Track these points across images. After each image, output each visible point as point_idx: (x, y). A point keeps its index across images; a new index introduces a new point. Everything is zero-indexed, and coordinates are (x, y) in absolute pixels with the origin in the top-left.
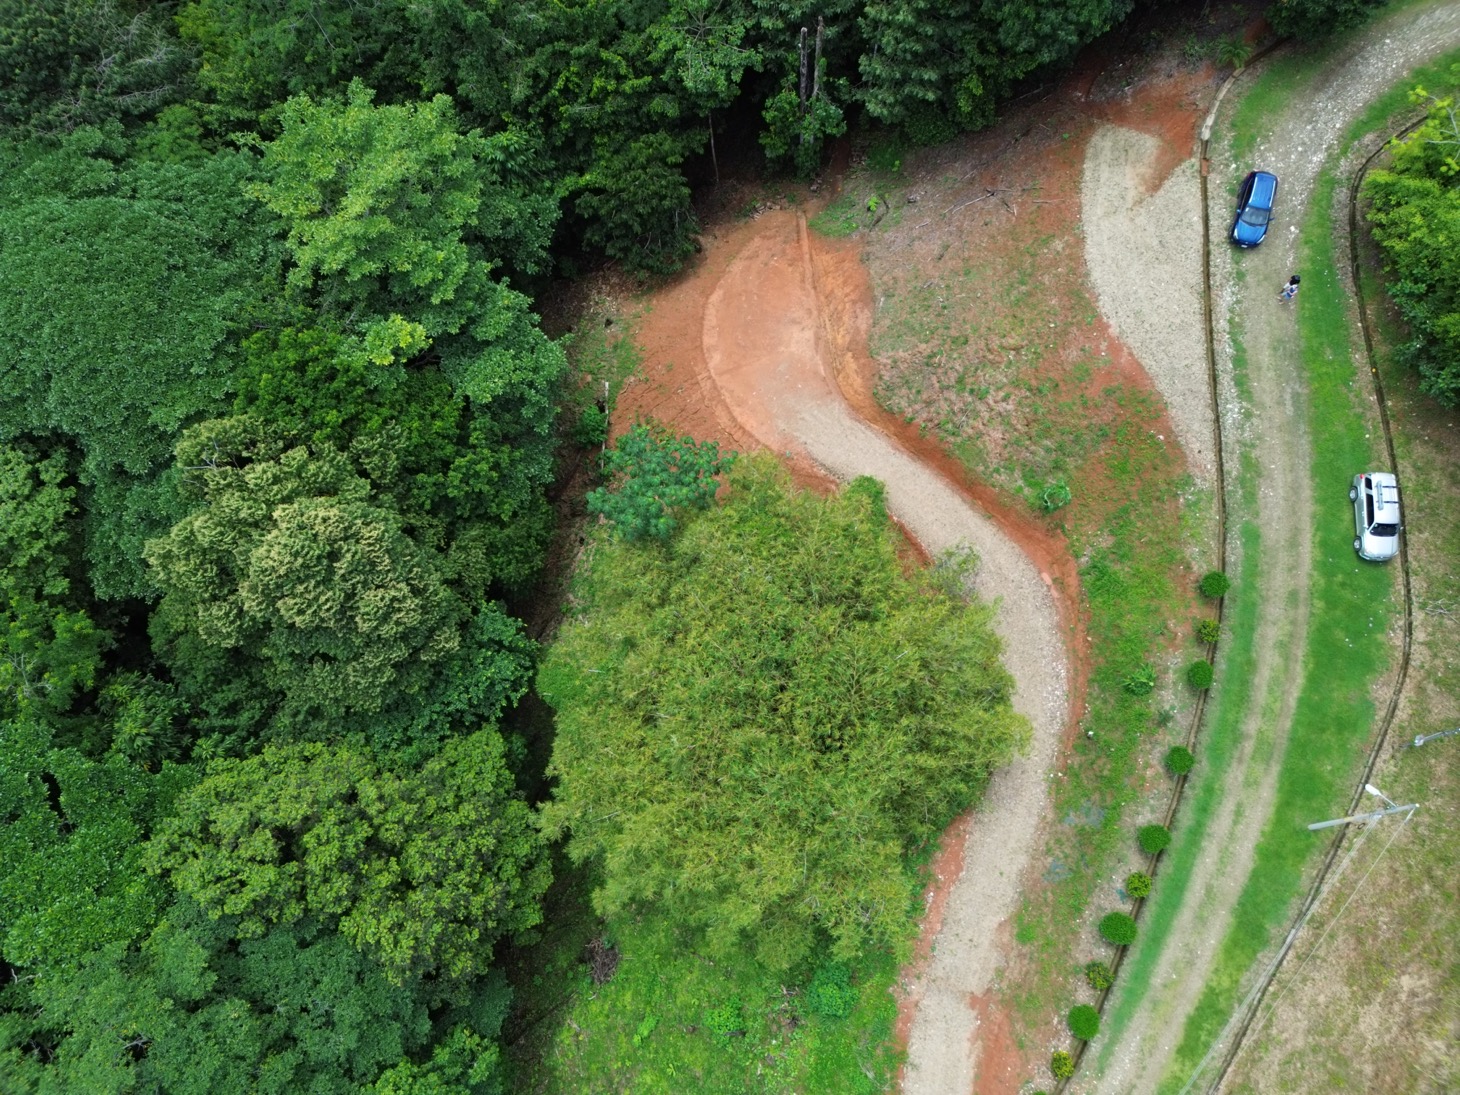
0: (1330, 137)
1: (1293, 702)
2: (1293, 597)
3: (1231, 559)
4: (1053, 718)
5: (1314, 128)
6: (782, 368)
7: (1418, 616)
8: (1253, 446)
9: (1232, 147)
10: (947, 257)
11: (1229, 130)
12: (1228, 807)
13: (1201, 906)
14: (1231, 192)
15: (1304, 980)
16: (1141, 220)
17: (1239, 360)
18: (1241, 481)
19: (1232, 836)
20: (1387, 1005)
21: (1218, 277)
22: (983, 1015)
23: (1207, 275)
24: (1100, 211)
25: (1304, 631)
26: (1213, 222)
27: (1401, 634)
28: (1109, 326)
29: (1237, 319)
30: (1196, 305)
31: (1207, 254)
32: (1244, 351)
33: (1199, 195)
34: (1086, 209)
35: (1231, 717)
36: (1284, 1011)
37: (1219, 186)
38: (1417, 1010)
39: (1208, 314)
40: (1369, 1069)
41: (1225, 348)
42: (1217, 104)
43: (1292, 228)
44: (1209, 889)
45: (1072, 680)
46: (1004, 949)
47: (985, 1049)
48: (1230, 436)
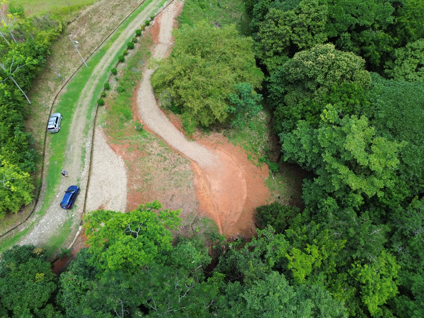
0: (36, 229)
1: (86, 86)
2: (81, 106)
3: (95, 113)
4: (141, 90)
5: (41, 231)
6: (219, 175)
7: (50, 106)
8: (84, 137)
9: (72, 223)
10: (171, 195)
11: (72, 229)
12: (104, 68)
13: (113, 53)
14: (76, 206)
15: (94, 44)
16: (107, 195)
17: (83, 157)
18: (89, 129)
19: (104, 63)
20: (80, 34)
21: (85, 179)
22: (158, 41)
23: (89, 181)
24: (121, 197)
25: (80, 100)
26: (84, 196)
27: (56, 102)
28: (121, 158)
29: (82, 168)
30: (93, 170)
31: (87, 186)
32: (81, 160)
33: (87, 204)
34: (125, 197)
35: (101, 83)
36: (99, 39)
37: (80, 208)
38: (75, 31)
39: (90, 169)
40: (86, 24)
41: (87, 160)
42: (74, 241)
43: (58, 196)
44: (111, 55)
45: (136, 99)
46: (153, 51)
47: (157, 36)
48: (90, 139)
